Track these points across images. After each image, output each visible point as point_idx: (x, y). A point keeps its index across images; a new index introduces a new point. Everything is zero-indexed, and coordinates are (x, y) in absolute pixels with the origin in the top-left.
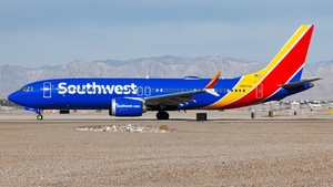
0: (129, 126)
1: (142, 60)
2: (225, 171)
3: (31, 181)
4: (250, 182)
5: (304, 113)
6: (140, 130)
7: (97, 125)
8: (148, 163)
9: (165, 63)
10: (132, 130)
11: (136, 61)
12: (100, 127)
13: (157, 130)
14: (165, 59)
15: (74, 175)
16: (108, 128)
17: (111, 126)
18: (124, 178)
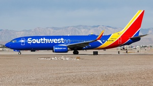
0: (63, 57)
1: (68, 27)
2: (106, 78)
3: (18, 83)
4: (118, 83)
5: (142, 51)
6: (67, 59)
7: (48, 57)
8: (71, 74)
9: (79, 29)
10: (64, 59)
11: (65, 27)
12: (49, 58)
13: (75, 59)
14: (79, 27)
15: (37, 80)
16: (53, 58)
17: (54, 57)
18: (60, 81)
